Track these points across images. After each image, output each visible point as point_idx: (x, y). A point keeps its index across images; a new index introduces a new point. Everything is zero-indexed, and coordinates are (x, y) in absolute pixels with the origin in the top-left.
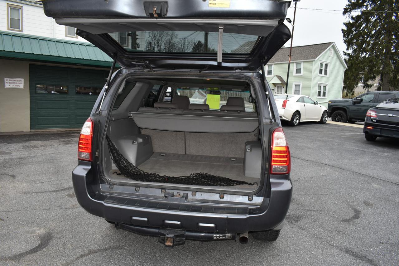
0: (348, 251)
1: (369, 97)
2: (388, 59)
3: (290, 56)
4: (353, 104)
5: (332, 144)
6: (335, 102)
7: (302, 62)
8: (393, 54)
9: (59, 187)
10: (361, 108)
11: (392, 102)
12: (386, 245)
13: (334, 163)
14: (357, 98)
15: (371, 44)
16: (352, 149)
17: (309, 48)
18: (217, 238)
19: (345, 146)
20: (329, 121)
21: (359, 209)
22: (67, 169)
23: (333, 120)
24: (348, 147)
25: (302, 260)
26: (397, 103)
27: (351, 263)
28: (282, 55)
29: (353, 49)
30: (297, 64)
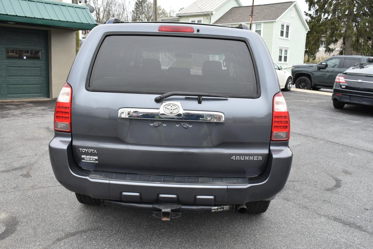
0: (336, 219)
1: (334, 62)
2: (351, 21)
3: (252, 15)
4: (318, 69)
5: (300, 112)
6: (298, 68)
7: (262, 23)
8: (355, 15)
9: (9, 166)
10: (325, 74)
11: (358, 67)
12: (371, 211)
13: (306, 132)
14: (322, 63)
15: (333, 4)
16: (321, 117)
17: (270, 8)
18: (216, 210)
19: (314, 115)
20: (293, 88)
21: (340, 178)
22: (13, 146)
23: (297, 87)
24: (318, 115)
25: (293, 230)
26: (363, 68)
27: (341, 231)
28: (239, 15)
29: (315, 10)
30: (256, 25)
